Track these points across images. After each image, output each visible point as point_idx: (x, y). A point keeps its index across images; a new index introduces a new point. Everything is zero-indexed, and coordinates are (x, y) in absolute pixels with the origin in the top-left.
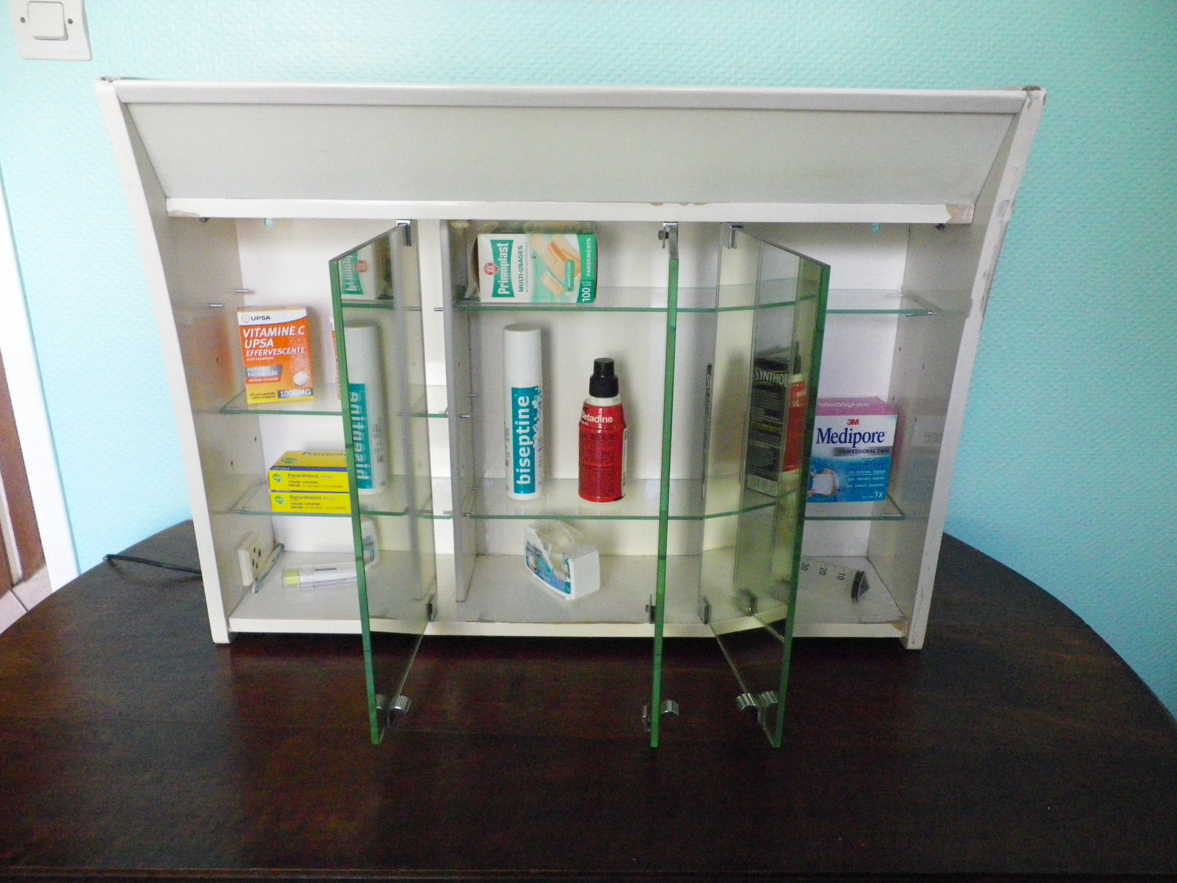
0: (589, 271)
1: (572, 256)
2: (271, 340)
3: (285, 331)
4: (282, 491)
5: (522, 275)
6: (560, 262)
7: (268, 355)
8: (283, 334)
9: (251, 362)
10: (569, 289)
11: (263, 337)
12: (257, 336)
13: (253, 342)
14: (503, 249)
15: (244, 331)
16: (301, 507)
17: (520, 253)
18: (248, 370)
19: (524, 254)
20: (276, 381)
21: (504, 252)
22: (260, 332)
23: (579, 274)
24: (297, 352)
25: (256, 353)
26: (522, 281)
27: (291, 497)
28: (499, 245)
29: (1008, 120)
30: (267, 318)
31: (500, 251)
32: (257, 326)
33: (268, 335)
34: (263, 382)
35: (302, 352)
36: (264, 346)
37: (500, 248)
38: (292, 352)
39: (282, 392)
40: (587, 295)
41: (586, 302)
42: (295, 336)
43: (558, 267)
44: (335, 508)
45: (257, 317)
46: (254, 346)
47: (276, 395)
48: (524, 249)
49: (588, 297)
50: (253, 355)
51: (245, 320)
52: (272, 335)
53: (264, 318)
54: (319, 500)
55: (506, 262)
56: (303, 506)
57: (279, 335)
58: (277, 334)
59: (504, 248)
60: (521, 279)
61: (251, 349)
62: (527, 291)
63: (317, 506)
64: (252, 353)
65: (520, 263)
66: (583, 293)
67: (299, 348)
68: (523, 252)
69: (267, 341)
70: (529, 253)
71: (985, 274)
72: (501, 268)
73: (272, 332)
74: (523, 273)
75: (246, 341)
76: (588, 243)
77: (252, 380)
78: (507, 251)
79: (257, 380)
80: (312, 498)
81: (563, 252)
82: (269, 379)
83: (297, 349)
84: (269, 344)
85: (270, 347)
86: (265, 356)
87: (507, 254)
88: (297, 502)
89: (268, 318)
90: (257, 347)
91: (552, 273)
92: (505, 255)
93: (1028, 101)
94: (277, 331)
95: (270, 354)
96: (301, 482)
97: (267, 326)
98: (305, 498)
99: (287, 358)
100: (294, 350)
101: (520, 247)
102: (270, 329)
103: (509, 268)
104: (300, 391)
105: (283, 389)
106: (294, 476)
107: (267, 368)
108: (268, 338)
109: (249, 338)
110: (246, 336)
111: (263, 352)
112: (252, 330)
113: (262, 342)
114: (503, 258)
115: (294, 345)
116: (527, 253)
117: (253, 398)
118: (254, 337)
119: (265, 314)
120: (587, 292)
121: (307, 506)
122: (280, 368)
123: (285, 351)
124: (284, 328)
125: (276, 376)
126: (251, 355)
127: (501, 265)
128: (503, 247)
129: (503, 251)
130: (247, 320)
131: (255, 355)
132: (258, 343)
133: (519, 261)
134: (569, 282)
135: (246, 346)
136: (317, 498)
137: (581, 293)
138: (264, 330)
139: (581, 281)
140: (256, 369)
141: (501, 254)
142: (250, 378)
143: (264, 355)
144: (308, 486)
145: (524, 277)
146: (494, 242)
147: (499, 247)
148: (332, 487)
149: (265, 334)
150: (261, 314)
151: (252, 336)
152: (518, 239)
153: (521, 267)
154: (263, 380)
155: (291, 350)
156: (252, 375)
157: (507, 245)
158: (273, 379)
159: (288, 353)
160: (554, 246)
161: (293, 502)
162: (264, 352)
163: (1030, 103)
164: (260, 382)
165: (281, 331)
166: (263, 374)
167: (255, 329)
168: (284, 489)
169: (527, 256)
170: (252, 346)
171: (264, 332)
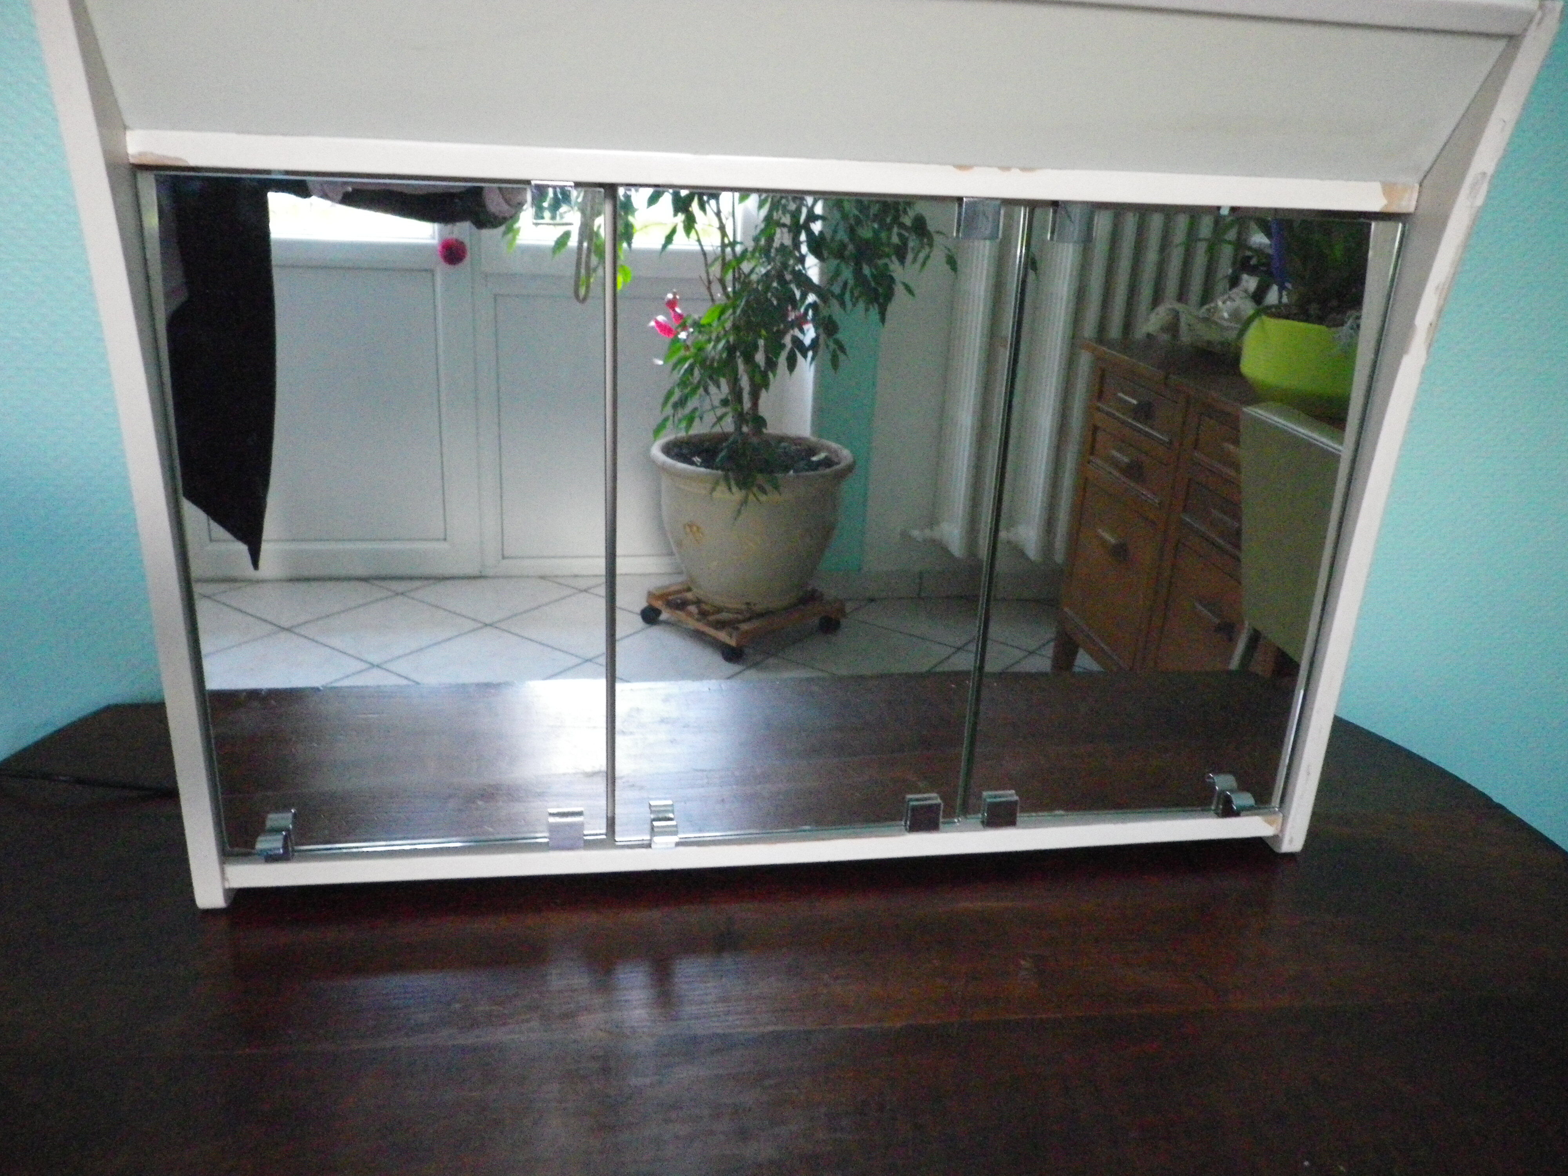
29: (1500, 45)
71: (1437, 288)
93: (1539, 15)
163: (1542, 19)
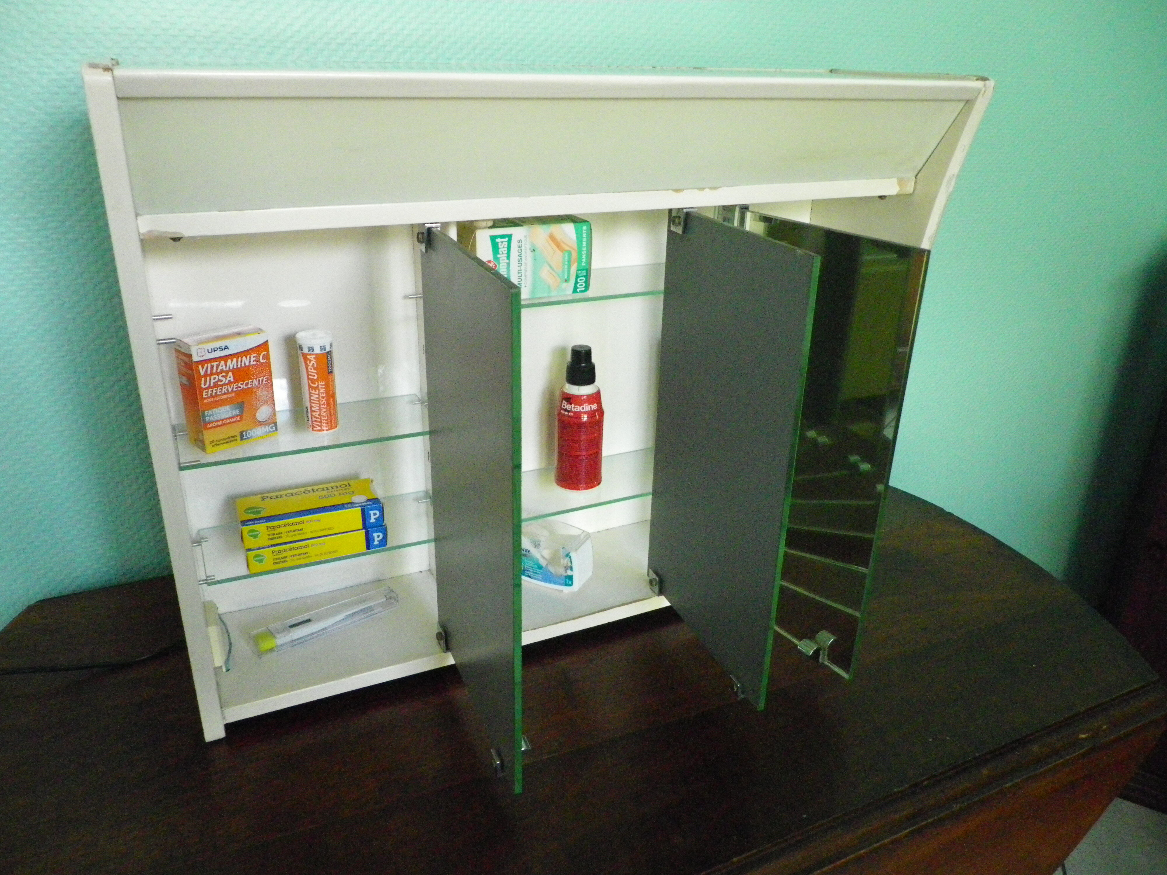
0: (584, 260)
1: (569, 246)
2: (230, 374)
3: (246, 361)
4: (260, 548)
5: (521, 270)
6: (558, 252)
7: (228, 393)
8: (243, 365)
9: (209, 403)
10: (566, 281)
11: (222, 371)
12: (214, 371)
13: (210, 379)
14: (502, 244)
15: (200, 367)
16: (286, 561)
17: (520, 247)
18: (206, 413)
19: (523, 248)
20: (239, 421)
21: (504, 247)
22: (218, 366)
23: (576, 264)
24: (259, 383)
25: (214, 391)
26: (521, 276)
27: (273, 552)
28: (498, 240)
29: (961, 106)
30: (225, 349)
31: (500, 247)
32: (215, 359)
33: (228, 369)
34: (224, 425)
35: (264, 382)
36: (222, 383)
37: (500, 244)
38: (254, 385)
39: (244, 433)
40: (582, 285)
41: (581, 291)
42: (256, 364)
43: (557, 258)
44: (325, 553)
45: (214, 348)
46: (212, 385)
47: (239, 438)
48: (523, 243)
49: (583, 286)
50: (211, 394)
51: (200, 354)
52: (231, 368)
53: (221, 349)
54: (307, 548)
55: (506, 258)
56: (288, 559)
57: (239, 366)
58: (237, 366)
59: (504, 243)
60: (520, 275)
61: (209, 387)
62: (526, 287)
63: (305, 556)
64: (210, 392)
65: (520, 258)
66: (579, 283)
67: (261, 379)
68: (523, 246)
69: (225, 377)
70: (528, 246)
72: (501, 265)
73: (232, 364)
74: (522, 268)
75: (203, 379)
76: (584, 232)
77: (211, 425)
78: (506, 246)
79: (217, 424)
80: (298, 548)
81: (562, 244)
82: (231, 420)
83: (259, 380)
84: (228, 379)
85: (230, 382)
86: (225, 394)
87: (506, 249)
88: (280, 556)
89: (226, 347)
90: (216, 385)
91: (550, 266)
92: (505, 251)
94: (237, 362)
95: (230, 390)
96: (283, 532)
97: (225, 358)
98: (290, 549)
99: (249, 391)
100: (256, 382)
101: (520, 241)
102: (229, 361)
103: (508, 264)
104: (263, 428)
105: (245, 429)
106: (274, 527)
107: (227, 408)
108: (227, 372)
109: (206, 375)
110: (202, 373)
111: (222, 390)
112: (209, 365)
113: (221, 378)
114: (503, 254)
115: (256, 375)
116: (526, 246)
117: (213, 446)
118: (212, 374)
119: (222, 343)
120: (581, 282)
121: (293, 558)
122: (241, 406)
123: (247, 384)
124: (244, 358)
125: (237, 416)
126: (209, 395)
127: (501, 262)
128: (502, 242)
129: (502, 246)
130: (203, 354)
131: (214, 394)
132: (216, 380)
133: (519, 256)
134: (566, 273)
135: (203, 386)
136: (304, 547)
137: (576, 282)
138: (222, 362)
139: (577, 270)
140: (215, 411)
141: (500, 250)
142: (210, 423)
143: (223, 392)
144: (292, 536)
145: (523, 272)
146: (493, 238)
147: (498, 243)
148: (321, 530)
149: (224, 367)
150: (217, 344)
151: (209, 372)
152: (517, 232)
153: (520, 262)
154: (223, 423)
155: (252, 382)
156: (211, 418)
157: (507, 239)
158: (234, 420)
159: (249, 386)
160: (552, 237)
161: (277, 557)
162: (224, 390)
164: (222, 425)
165: (241, 361)
166: (224, 416)
167: (212, 364)
168: (262, 545)
169: (526, 250)
170: (210, 384)
171: (222, 366)
